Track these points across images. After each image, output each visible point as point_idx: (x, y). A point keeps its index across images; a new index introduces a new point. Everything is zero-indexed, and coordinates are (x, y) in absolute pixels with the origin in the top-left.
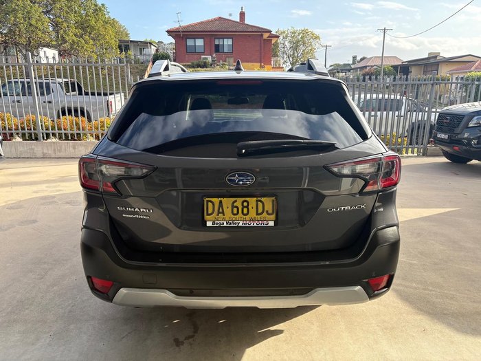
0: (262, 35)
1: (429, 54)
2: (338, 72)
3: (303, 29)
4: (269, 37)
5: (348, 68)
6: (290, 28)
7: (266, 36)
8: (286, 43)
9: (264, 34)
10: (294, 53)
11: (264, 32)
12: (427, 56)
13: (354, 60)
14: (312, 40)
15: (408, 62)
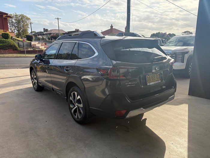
0: (2, 16)
1: (75, 29)
2: (39, 35)
3: (21, 14)
4: (6, 17)
5: (42, 34)
6: (14, 13)
7: (4, 16)
8: (13, 20)
9: (3, 15)
10: (18, 26)
11: (3, 14)
12: (75, 30)
13: (44, 30)
14: (26, 20)
15: (68, 32)
